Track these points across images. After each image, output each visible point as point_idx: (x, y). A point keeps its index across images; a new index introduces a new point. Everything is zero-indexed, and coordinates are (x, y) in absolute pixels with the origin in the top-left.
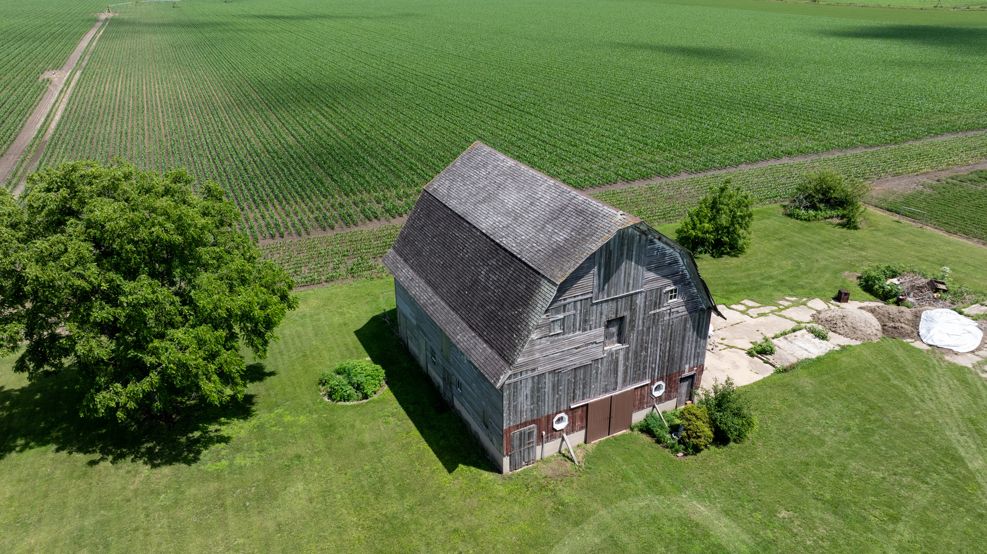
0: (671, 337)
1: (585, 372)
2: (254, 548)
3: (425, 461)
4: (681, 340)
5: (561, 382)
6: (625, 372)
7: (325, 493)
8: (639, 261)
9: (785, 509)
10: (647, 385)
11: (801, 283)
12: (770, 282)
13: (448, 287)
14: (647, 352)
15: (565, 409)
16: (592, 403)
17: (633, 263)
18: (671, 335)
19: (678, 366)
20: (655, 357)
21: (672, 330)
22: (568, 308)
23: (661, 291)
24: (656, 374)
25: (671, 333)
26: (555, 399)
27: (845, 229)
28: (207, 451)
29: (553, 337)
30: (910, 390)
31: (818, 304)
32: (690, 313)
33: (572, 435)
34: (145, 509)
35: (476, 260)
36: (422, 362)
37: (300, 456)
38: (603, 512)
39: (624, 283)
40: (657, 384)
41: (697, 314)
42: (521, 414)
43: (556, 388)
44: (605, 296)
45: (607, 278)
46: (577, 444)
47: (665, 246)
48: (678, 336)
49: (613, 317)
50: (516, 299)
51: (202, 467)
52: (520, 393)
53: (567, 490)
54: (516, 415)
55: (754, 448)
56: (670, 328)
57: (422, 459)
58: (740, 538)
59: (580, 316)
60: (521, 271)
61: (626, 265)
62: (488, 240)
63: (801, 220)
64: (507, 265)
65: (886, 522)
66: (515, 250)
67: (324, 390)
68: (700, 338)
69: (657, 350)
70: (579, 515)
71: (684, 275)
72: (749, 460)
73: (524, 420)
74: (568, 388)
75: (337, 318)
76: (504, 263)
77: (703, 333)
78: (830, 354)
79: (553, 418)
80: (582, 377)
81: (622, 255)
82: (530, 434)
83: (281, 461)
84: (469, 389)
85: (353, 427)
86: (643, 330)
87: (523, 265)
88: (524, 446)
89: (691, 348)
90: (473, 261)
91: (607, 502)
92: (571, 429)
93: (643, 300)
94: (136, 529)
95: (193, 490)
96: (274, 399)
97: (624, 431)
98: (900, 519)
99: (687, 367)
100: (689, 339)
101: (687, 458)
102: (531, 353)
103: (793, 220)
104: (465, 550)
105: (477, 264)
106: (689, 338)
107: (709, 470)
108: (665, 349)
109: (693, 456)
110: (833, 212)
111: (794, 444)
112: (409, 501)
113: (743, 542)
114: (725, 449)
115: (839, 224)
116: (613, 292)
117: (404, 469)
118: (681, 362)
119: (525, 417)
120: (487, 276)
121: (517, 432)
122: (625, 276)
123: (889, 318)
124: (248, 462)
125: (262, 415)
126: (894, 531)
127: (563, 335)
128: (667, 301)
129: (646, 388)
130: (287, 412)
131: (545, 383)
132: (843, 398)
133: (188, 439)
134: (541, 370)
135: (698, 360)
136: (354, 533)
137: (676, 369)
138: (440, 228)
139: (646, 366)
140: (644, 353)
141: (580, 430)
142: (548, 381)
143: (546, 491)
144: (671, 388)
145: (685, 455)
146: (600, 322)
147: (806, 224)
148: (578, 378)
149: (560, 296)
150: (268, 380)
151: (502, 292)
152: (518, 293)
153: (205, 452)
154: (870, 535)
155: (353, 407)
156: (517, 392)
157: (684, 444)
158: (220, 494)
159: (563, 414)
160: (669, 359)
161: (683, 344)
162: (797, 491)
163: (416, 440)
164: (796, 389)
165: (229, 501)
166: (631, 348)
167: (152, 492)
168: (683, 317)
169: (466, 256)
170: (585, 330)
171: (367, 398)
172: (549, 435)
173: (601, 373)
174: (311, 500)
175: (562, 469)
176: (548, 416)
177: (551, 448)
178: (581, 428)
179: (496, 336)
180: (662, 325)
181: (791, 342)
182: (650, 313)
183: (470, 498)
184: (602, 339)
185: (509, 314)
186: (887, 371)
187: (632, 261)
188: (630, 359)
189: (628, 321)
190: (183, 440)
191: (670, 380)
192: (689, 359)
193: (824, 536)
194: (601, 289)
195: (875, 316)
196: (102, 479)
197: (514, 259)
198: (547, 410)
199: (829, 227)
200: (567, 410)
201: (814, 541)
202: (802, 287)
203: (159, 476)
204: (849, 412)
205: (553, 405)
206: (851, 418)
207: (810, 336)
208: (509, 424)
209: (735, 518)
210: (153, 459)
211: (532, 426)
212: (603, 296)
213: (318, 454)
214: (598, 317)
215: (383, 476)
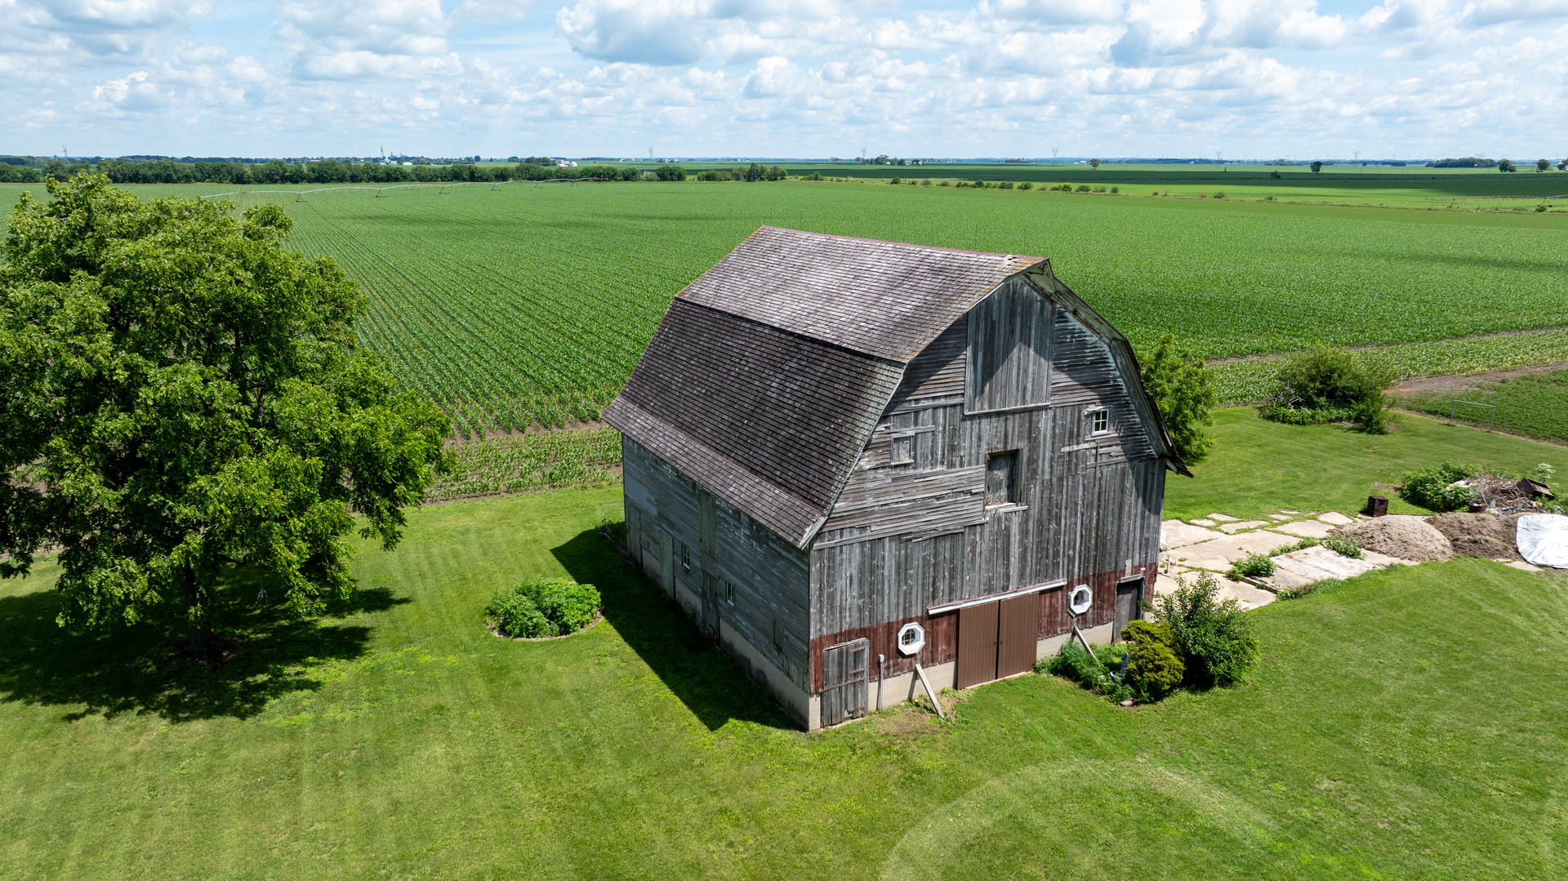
0: (1098, 502)
1: (953, 547)
2: (346, 837)
3: (667, 715)
4: (1116, 510)
5: (912, 560)
6: (1023, 558)
7: (484, 760)
8: (1041, 348)
9: (1329, 778)
10: (1060, 588)
11: (1302, 495)
12: (1252, 494)
13: (715, 423)
14: (1059, 524)
15: (919, 614)
16: (966, 609)
17: (1032, 351)
18: (1099, 497)
19: (1113, 560)
20: (1072, 535)
21: (1100, 489)
22: (923, 420)
23: (1080, 411)
24: (1076, 570)
25: (1100, 493)
26: (902, 593)
27: (1363, 435)
28: (277, 701)
29: (898, 471)
30: (1519, 621)
31: (1337, 518)
32: (1130, 460)
33: (931, 669)
34: (149, 779)
35: (762, 369)
36: (666, 583)
37: (442, 708)
38: (994, 783)
39: (1018, 387)
40: (1077, 589)
41: (1142, 465)
42: (841, 613)
43: (902, 571)
44: (986, 406)
45: (987, 372)
46: (941, 688)
47: (1085, 329)
48: (1111, 502)
49: (1000, 447)
50: (831, 407)
51: (266, 722)
52: (840, 571)
53: (927, 752)
54: (833, 614)
55: (1258, 695)
56: (1097, 483)
57: (663, 713)
58: (1251, 819)
59: (944, 438)
60: (840, 364)
61: (1019, 353)
62: (783, 336)
63: (1291, 423)
64: (815, 362)
65: (1522, 798)
66: (829, 336)
67: (492, 623)
68: (1150, 510)
69: (1076, 523)
70: (950, 786)
71: (1117, 388)
72: (1251, 711)
73: (845, 627)
74: (924, 574)
75: (522, 534)
76: (811, 360)
77: (1154, 502)
78: (1367, 575)
79: (898, 631)
80: (947, 555)
81: (1013, 332)
82: (858, 655)
83: (406, 715)
84: (748, 590)
85: (540, 669)
86: (1051, 480)
87: (843, 354)
88: (846, 681)
89: (1135, 528)
90: (757, 373)
91: (1000, 768)
92: (930, 657)
93: (1050, 424)
94: (130, 808)
95: (243, 753)
96: (406, 634)
97: (1023, 673)
98: (1549, 794)
99: (1129, 563)
100: (1130, 511)
101: (1140, 708)
102: (859, 494)
103: (1276, 424)
104: (739, 839)
105: (764, 375)
106: (1130, 507)
107: (1181, 725)
108: (1091, 524)
109: (1151, 705)
110: (1341, 411)
111: (1328, 690)
112: (638, 769)
113: (1259, 825)
114: (1206, 696)
115: (1352, 429)
116: (998, 399)
117: (629, 725)
118: (1118, 553)
119: (848, 620)
120: (781, 387)
121: (834, 649)
122: (1018, 374)
123: (1462, 530)
124: (349, 715)
125: (379, 654)
126: (1540, 812)
127: (914, 468)
128: (1091, 432)
129: (1060, 594)
130: (426, 651)
131: (883, 557)
132: (1402, 630)
133: (246, 684)
134: (876, 530)
135: (1147, 553)
136: (532, 816)
137: (1110, 565)
138: (701, 343)
139: (1058, 551)
140: (1053, 526)
141: (946, 661)
142: (889, 553)
143: (888, 754)
144: (1103, 601)
145: (1135, 704)
146: (978, 453)
147: (1300, 428)
148: (942, 557)
149: (909, 394)
150: (396, 610)
151: (807, 403)
152: (836, 397)
153: (273, 702)
154: (1494, 816)
155: (542, 644)
156: (834, 567)
157: (1133, 684)
158: (290, 760)
159: (915, 626)
160: (1096, 543)
161: (1120, 518)
162: (1342, 753)
163: (652, 687)
164: (1319, 620)
165: (306, 769)
166: (1031, 512)
167: (168, 756)
168: (1119, 467)
169: (746, 369)
170: (951, 465)
171: (568, 633)
172: (891, 662)
173: (981, 553)
174: (457, 769)
175: (916, 724)
176: (889, 625)
177: (892, 690)
178: (948, 658)
179: (798, 471)
180: (1084, 476)
181: (1300, 561)
182: (1063, 450)
183: (749, 765)
184: (981, 487)
185: (820, 432)
186: (1475, 597)
187: (1029, 346)
188: (1031, 533)
189: (1025, 459)
190: (237, 685)
191: (1101, 584)
192: (1131, 549)
193: (1409, 816)
194: (979, 392)
195: (1437, 529)
196: (79, 739)
197: (829, 350)
198: (888, 611)
199: (1338, 432)
200: (922, 617)
201: (1391, 823)
202: (1306, 500)
203: (186, 734)
204: (1417, 648)
205: (898, 604)
206: (1421, 655)
207: (1331, 554)
208: (820, 630)
209: (1239, 791)
210: (176, 711)
211: (861, 640)
212: (982, 404)
213: (476, 705)
214: (975, 445)
215: (591, 736)
